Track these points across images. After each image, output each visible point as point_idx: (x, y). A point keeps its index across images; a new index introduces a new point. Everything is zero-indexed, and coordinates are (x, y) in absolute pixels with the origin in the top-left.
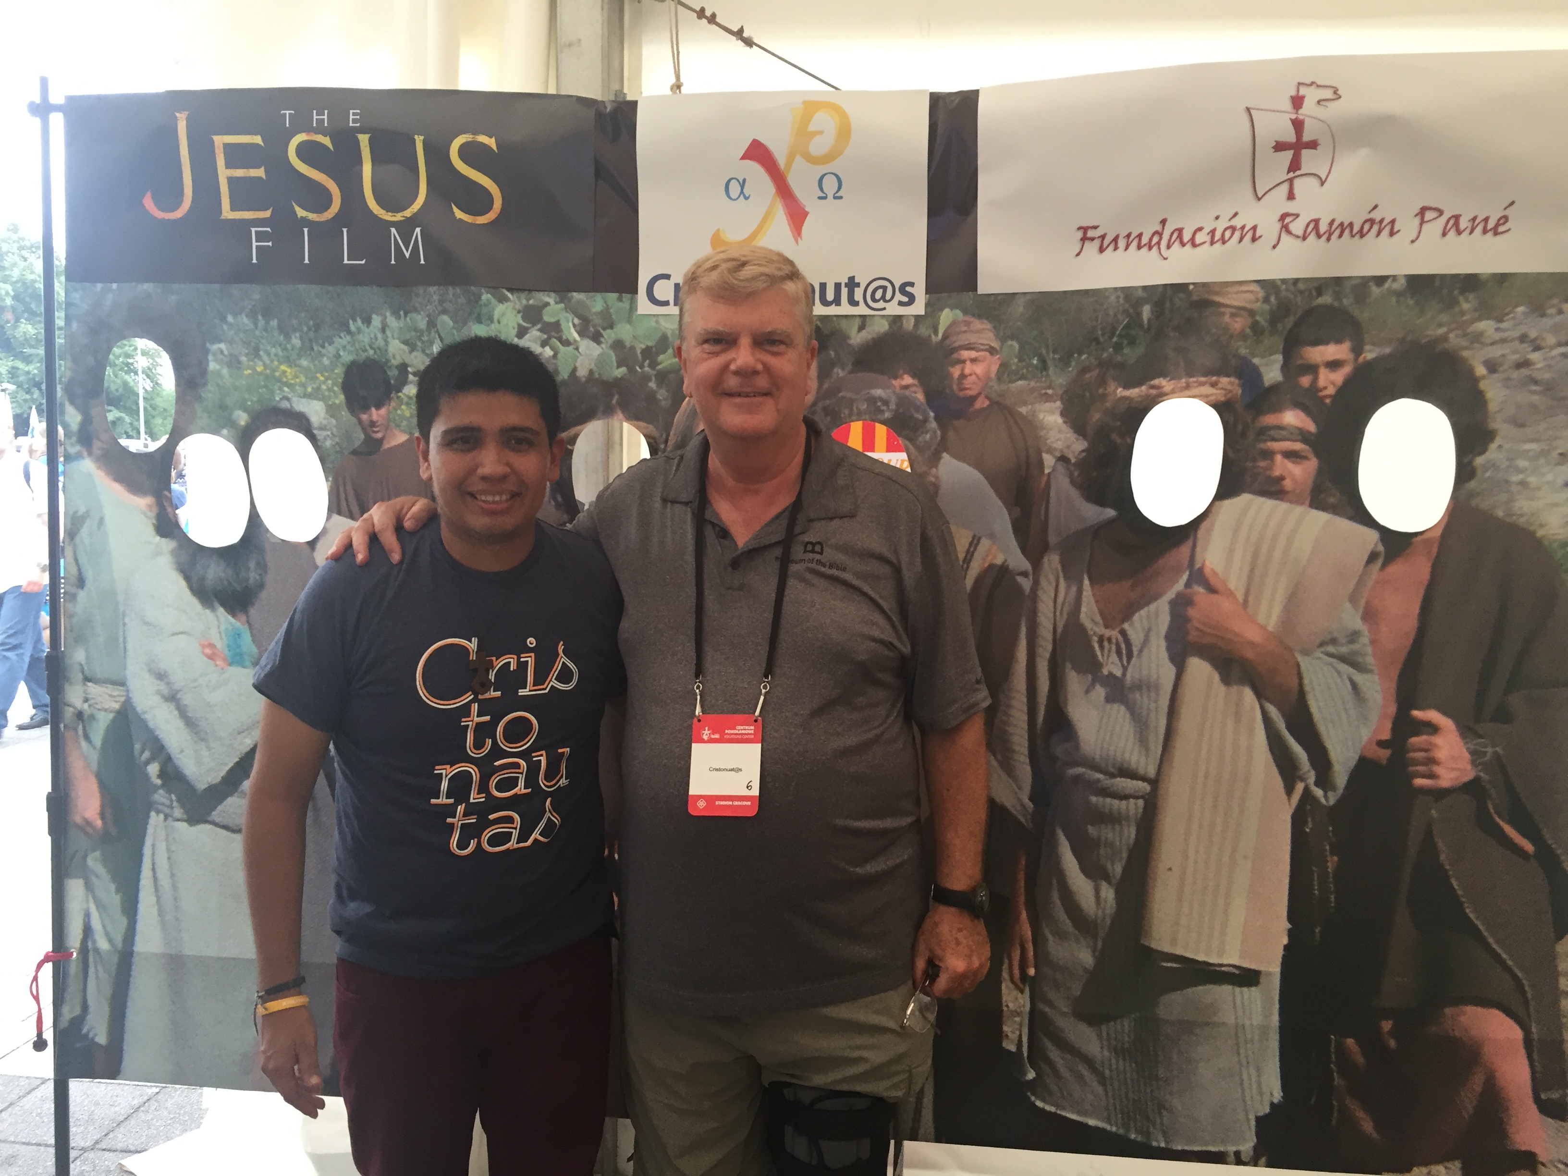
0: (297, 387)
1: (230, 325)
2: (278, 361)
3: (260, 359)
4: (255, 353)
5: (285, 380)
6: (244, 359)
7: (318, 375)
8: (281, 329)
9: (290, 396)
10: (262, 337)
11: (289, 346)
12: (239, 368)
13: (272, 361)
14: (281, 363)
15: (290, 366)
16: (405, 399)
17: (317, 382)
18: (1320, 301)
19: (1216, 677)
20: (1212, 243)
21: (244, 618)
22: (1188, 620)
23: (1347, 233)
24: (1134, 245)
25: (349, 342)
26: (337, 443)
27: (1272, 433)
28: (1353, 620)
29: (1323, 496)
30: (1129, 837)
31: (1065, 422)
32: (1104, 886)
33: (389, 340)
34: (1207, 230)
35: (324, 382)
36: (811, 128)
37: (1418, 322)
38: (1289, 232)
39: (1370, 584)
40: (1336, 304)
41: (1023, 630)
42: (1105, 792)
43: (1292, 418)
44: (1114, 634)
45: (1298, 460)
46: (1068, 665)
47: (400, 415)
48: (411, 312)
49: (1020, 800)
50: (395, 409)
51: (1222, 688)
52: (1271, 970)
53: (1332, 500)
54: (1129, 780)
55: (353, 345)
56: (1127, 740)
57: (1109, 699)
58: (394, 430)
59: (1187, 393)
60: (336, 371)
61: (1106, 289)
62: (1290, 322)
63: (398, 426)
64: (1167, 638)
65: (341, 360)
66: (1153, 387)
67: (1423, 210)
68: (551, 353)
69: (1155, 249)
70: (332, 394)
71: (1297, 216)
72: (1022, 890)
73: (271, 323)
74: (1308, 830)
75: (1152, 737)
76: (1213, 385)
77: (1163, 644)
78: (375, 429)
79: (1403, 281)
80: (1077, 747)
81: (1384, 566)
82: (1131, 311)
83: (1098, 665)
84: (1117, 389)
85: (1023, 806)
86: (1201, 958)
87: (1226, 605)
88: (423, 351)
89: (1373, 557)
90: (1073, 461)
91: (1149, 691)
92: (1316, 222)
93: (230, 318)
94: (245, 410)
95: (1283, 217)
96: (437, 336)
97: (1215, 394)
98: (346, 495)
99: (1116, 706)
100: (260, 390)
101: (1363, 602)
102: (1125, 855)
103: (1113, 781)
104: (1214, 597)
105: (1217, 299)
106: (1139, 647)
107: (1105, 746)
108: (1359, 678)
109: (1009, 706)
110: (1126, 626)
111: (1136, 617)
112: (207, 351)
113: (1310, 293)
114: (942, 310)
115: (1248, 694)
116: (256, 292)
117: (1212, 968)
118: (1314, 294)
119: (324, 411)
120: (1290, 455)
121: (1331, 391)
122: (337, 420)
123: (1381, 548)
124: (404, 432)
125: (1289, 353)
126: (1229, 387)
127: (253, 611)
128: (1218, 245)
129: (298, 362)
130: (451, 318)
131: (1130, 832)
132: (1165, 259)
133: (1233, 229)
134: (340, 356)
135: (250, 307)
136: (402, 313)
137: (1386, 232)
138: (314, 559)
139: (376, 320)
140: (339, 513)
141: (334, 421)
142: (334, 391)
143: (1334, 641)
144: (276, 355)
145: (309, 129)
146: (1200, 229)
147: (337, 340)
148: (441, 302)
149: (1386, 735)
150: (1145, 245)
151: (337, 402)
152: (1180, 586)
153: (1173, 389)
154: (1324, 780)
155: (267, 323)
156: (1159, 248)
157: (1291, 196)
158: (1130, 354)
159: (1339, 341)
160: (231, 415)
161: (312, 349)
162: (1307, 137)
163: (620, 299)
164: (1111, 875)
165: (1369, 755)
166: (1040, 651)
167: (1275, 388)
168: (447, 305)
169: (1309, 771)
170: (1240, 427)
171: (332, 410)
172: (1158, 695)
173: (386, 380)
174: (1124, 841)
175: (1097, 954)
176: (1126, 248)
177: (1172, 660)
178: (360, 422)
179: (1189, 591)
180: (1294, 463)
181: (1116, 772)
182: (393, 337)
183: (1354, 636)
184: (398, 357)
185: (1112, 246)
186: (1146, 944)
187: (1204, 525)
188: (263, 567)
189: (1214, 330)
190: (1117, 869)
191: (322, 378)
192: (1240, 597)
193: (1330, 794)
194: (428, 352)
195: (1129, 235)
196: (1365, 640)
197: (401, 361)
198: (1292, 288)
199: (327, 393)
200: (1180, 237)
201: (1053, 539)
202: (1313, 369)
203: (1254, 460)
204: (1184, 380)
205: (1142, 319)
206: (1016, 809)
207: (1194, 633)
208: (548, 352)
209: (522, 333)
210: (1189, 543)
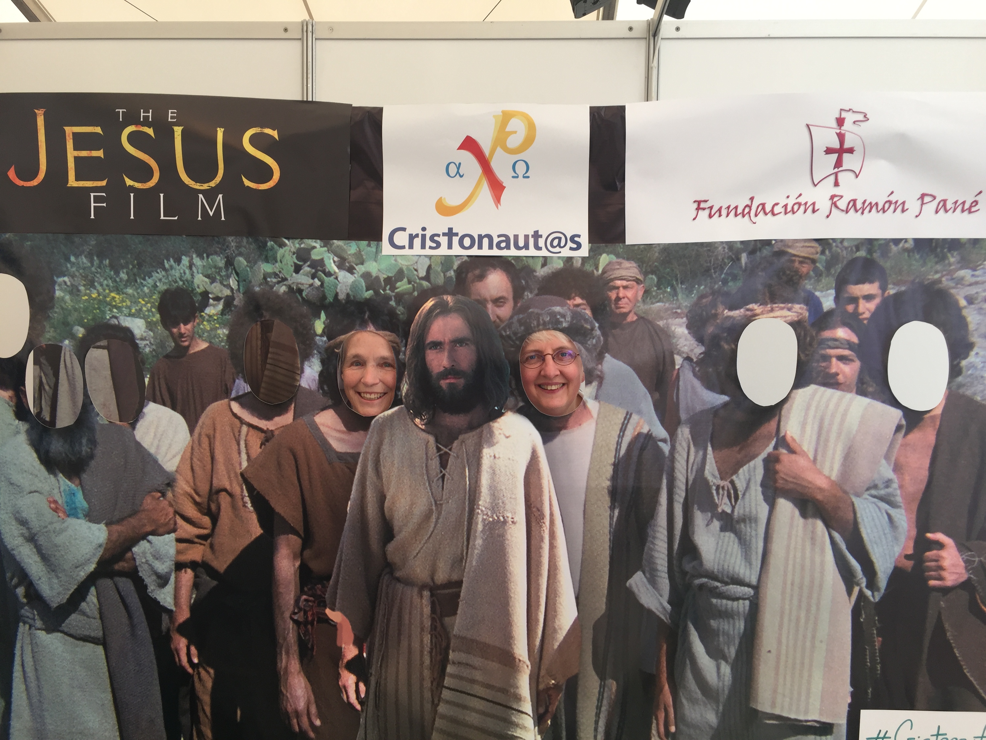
0: (124, 309)
1: (74, 263)
2: (109, 290)
3: (95, 288)
4: (91, 284)
5: (114, 303)
6: (82, 288)
7: (140, 300)
8: (112, 266)
9: (118, 315)
10: (96, 273)
11: (118, 279)
12: (78, 295)
13: (104, 290)
14: (111, 291)
15: (118, 294)
16: (207, 317)
17: (139, 305)
18: (858, 254)
19: (797, 512)
20: (786, 213)
21: (77, 482)
22: (776, 472)
23: (874, 209)
24: (733, 213)
25: (164, 276)
26: (154, 350)
27: (830, 343)
28: (887, 472)
29: (865, 386)
30: (739, 628)
31: (689, 333)
32: (723, 664)
33: (195, 274)
34: (782, 204)
35: (145, 306)
36: (508, 129)
37: (922, 269)
38: (837, 207)
39: (898, 446)
40: (869, 257)
41: (665, 482)
42: (722, 596)
43: (842, 333)
44: (726, 483)
45: (847, 362)
46: (696, 506)
47: (201, 329)
48: (212, 254)
49: (661, 604)
50: (199, 324)
51: (801, 520)
52: (840, 722)
53: (871, 389)
54: (738, 587)
55: (167, 278)
56: (736, 558)
57: (723, 529)
58: (197, 340)
59: (772, 315)
60: (154, 297)
61: (715, 243)
62: (839, 268)
63: (200, 336)
64: (763, 485)
65: (158, 289)
66: (748, 310)
67: (923, 196)
68: (319, 283)
69: (747, 216)
70: (150, 314)
71: (842, 197)
72: (665, 669)
73: (104, 262)
74: (862, 620)
75: (753, 557)
76: (789, 309)
77: (760, 489)
78: (183, 339)
79: (912, 242)
80: (701, 563)
81: (906, 434)
82: (733, 257)
83: (716, 506)
84: (724, 310)
85: (664, 608)
86: (793, 716)
87: (802, 462)
88: (221, 283)
89: (899, 428)
90: (695, 360)
91: (751, 522)
92: (855, 201)
93: (73, 259)
94: (82, 326)
95: (832, 197)
96: (234, 272)
97: (791, 316)
98: (160, 387)
99: (727, 534)
100: (94, 311)
101: (893, 459)
102: (737, 642)
103: (727, 587)
104: (793, 457)
105: (790, 251)
106: (743, 492)
107: (721, 562)
108: (893, 512)
109: (654, 538)
110: (734, 477)
111: (741, 471)
112: (54, 283)
113: (852, 249)
114: (601, 255)
115: (820, 525)
116: (93, 240)
117: (802, 723)
118: (854, 249)
119: (145, 326)
120: (841, 358)
121: (867, 315)
122: (154, 333)
123: (904, 422)
124: (206, 341)
125: (839, 289)
126: (800, 311)
127: (84, 476)
128: (790, 215)
129: (125, 291)
130: (245, 259)
131: (740, 625)
132: (755, 223)
133: (800, 204)
134: (157, 286)
135: (88, 250)
136: (205, 255)
137: (900, 209)
138: (134, 436)
139: (185, 260)
140: (155, 401)
141: (152, 334)
142: (152, 312)
143: (875, 487)
144: (107, 286)
145: (137, 122)
146: (777, 204)
147: (155, 275)
148: (238, 247)
149: (910, 551)
150: (740, 214)
151: (154, 319)
152: (770, 448)
153: (762, 311)
154: (872, 584)
155: (101, 262)
156: (750, 217)
157: (836, 184)
158: (733, 287)
159: (871, 282)
160: (72, 329)
161: (136, 281)
162: (847, 145)
163: (369, 245)
164: (727, 655)
165: (900, 565)
166: (676, 497)
167: (831, 312)
168: (243, 250)
169: (862, 578)
170: (808, 339)
171: (150, 326)
172: (757, 525)
173: (193, 303)
174: (736, 632)
175: (719, 715)
176: (727, 216)
177: (766, 500)
178: (172, 334)
179: (776, 452)
180: (844, 363)
181: (729, 581)
182: (198, 272)
183: (888, 483)
184: (201, 287)
185: (717, 214)
186: (754, 707)
187: (786, 406)
188: (93, 442)
189: (788, 272)
190: (732, 652)
191: (143, 302)
192: (811, 456)
193: (876, 594)
194: (225, 283)
195: (729, 207)
196: (895, 485)
197: (204, 290)
198: (840, 245)
199: (147, 313)
200: (764, 209)
201: (683, 416)
202: (854, 300)
203: (818, 361)
204: (769, 306)
205: (741, 263)
206: (659, 612)
207: (781, 481)
208: (317, 283)
209: (297, 269)
210: (777, 418)
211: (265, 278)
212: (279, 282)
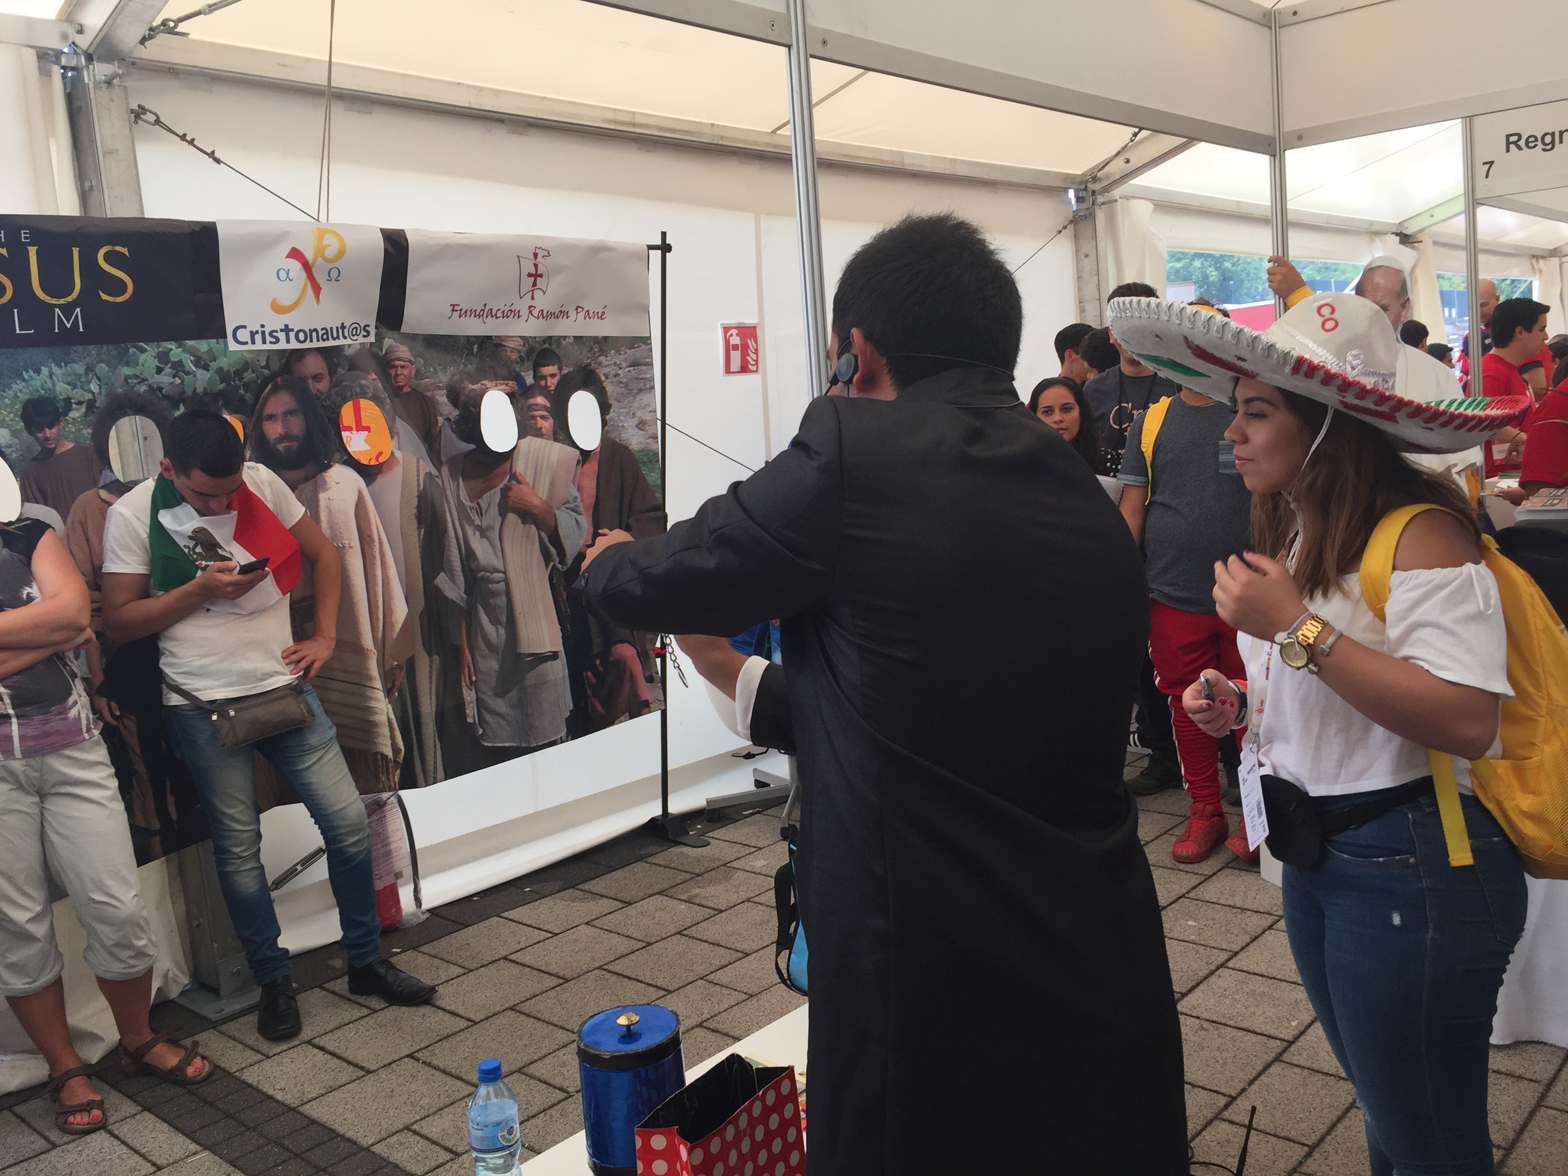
18: (545, 346)
19: (519, 521)
20: (503, 317)
22: (508, 497)
23: (553, 316)
24: (473, 315)
25: (24, 387)
26: (21, 455)
27: (534, 407)
28: (574, 491)
29: (557, 435)
31: (448, 401)
32: (499, 628)
33: (56, 383)
36: (325, 244)
37: (580, 356)
38: (532, 314)
40: (551, 348)
43: (540, 400)
44: (474, 505)
45: (546, 419)
46: (464, 522)
48: (70, 363)
49: (460, 595)
50: (64, 427)
51: (522, 526)
52: (560, 650)
53: (561, 437)
54: (497, 574)
55: (28, 388)
56: (491, 555)
57: (482, 537)
58: (64, 441)
61: (458, 336)
62: (534, 356)
63: (65, 438)
64: (499, 506)
66: (482, 385)
67: (578, 307)
68: (180, 381)
69: (481, 318)
71: (535, 307)
72: (465, 639)
74: (554, 582)
75: (498, 552)
76: (507, 385)
77: (497, 508)
78: (49, 442)
79: (573, 339)
80: (478, 563)
81: (583, 466)
82: (469, 347)
83: (473, 521)
84: (468, 384)
86: (538, 652)
87: (525, 489)
88: (83, 389)
89: (578, 462)
90: (453, 420)
91: (492, 530)
92: (542, 310)
95: (530, 307)
96: (95, 378)
97: (508, 389)
99: (484, 540)
102: (505, 610)
103: (493, 575)
104: (521, 485)
105: (504, 343)
106: (485, 510)
107: (490, 560)
108: (578, 517)
109: (449, 546)
110: (480, 501)
111: (485, 497)
115: (533, 528)
117: (544, 655)
120: (542, 417)
121: (553, 388)
124: (72, 442)
125: (536, 371)
126: (513, 386)
128: (505, 319)
130: (106, 365)
132: (486, 323)
133: (511, 311)
136: (63, 364)
137: (565, 317)
139: (44, 370)
140: (28, 501)
141: (17, 441)
143: (568, 503)
146: (499, 310)
147: (15, 386)
148: (99, 355)
150: (477, 316)
152: (505, 482)
153: (491, 387)
154: (563, 562)
157: (533, 298)
159: (553, 365)
162: (539, 272)
164: (501, 621)
165: (582, 551)
166: (454, 515)
167: (532, 386)
168: (102, 356)
169: (556, 558)
170: (520, 405)
171: (15, 434)
172: (495, 531)
173: (56, 409)
176: (470, 316)
177: (500, 515)
178: (37, 439)
179: (509, 483)
180: (544, 421)
181: (493, 571)
183: (575, 499)
184: (63, 393)
185: (464, 315)
186: (519, 651)
187: (516, 451)
189: (505, 359)
192: (531, 486)
193: (565, 567)
195: (471, 310)
196: (579, 499)
197: (66, 396)
198: (533, 341)
200: (491, 313)
202: (544, 377)
203: (529, 421)
206: (458, 600)
207: (511, 503)
208: (178, 381)
209: (159, 371)
210: (510, 461)
211: (126, 380)
212: (139, 383)
